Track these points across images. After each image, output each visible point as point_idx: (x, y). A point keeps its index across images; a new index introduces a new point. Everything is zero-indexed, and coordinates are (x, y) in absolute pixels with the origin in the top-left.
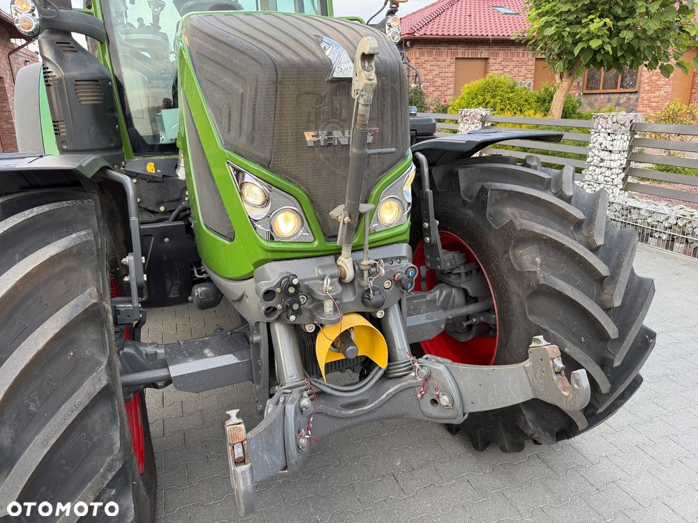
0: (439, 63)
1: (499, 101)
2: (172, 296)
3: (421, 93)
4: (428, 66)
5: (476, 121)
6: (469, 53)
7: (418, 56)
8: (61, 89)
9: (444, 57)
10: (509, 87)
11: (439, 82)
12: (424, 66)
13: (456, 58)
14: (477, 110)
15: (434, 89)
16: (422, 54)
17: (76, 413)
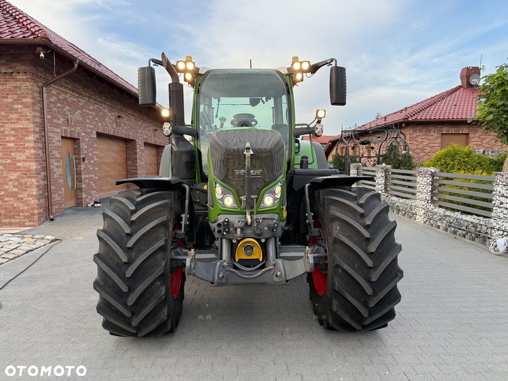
0: (428, 137)
1: (457, 163)
2: (206, 244)
3: (410, 157)
4: (419, 139)
5: (427, 175)
6: (452, 130)
7: (411, 133)
8: (176, 155)
9: (432, 133)
10: (466, 154)
11: (428, 149)
12: (416, 139)
13: (442, 134)
14: (429, 169)
15: (424, 154)
16: (415, 131)
17: (153, 251)
